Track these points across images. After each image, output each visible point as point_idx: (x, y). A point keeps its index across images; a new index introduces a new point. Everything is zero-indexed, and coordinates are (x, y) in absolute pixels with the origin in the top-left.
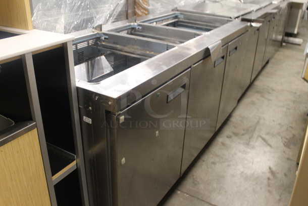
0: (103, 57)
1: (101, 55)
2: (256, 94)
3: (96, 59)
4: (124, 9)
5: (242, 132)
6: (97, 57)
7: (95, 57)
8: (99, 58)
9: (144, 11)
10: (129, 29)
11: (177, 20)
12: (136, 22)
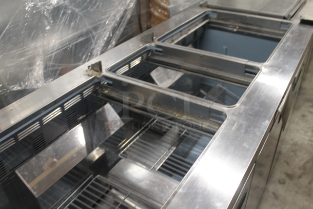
0: (108, 106)
1: (105, 104)
2: (307, 104)
3: (97, 112)
4: (136, 14)
5: (299, 172)
6: (99, 108)
7: (95, 111)
8: (100, 110)
9: (163, 12)
10: (144, 53)
11: (207, 21)
12: (153, 40)
